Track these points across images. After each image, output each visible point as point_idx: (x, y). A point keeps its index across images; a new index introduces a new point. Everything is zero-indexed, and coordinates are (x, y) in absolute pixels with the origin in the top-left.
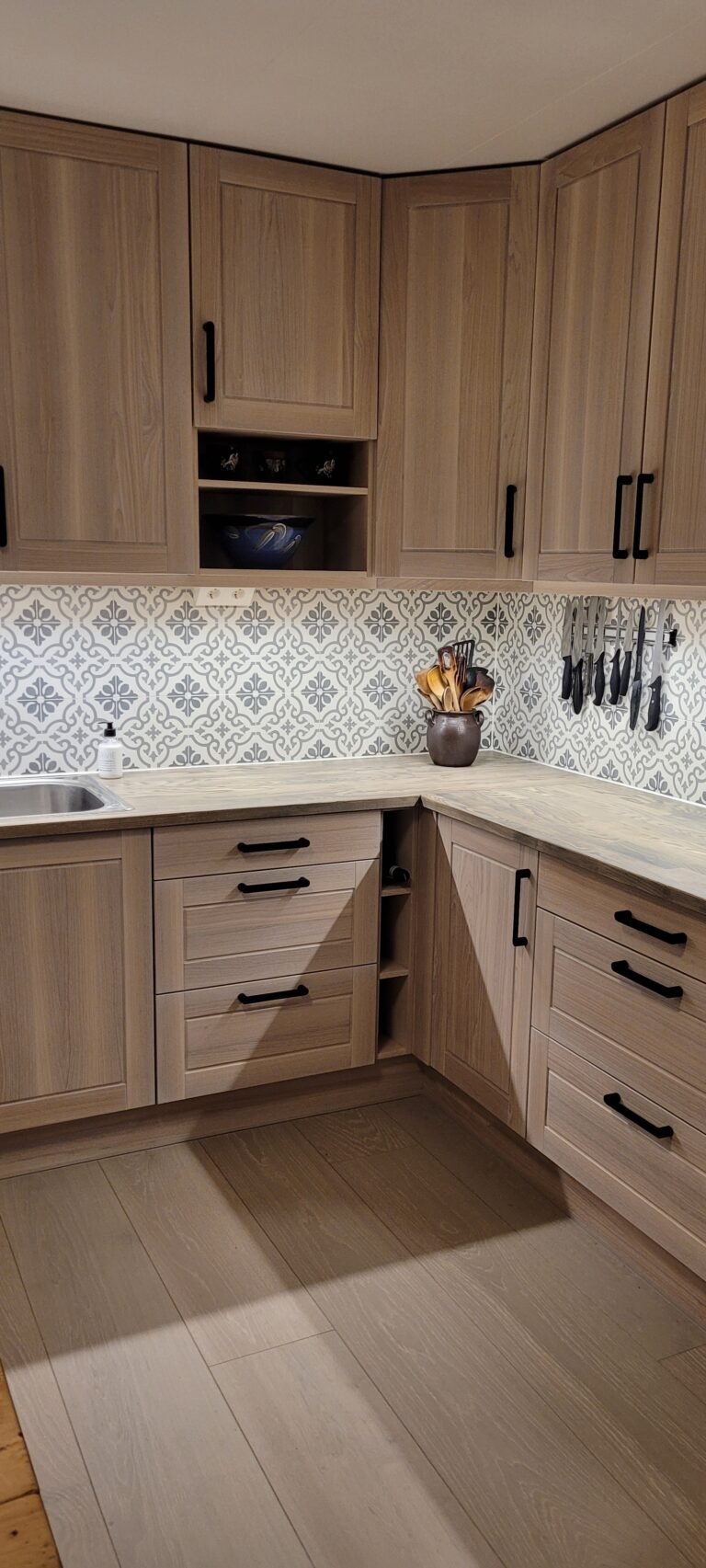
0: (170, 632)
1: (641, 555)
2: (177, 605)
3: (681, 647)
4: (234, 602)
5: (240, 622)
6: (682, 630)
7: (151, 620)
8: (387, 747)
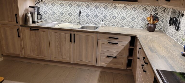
0: (113, 9)
2: (114, 6)
4: (121, 6)
5: (123, 8)
7: (111, 7)
8: (143, 28)
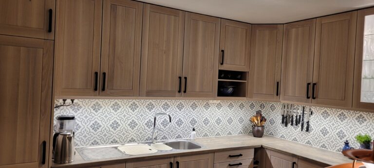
0: (204, 108)
1: (314, 98)
2: (205, 103)
3: (313, 115)
4: (216, 102)
5: (217, 106)
6: (314, 111)
7: (201, 106)
8: (242, 133)
